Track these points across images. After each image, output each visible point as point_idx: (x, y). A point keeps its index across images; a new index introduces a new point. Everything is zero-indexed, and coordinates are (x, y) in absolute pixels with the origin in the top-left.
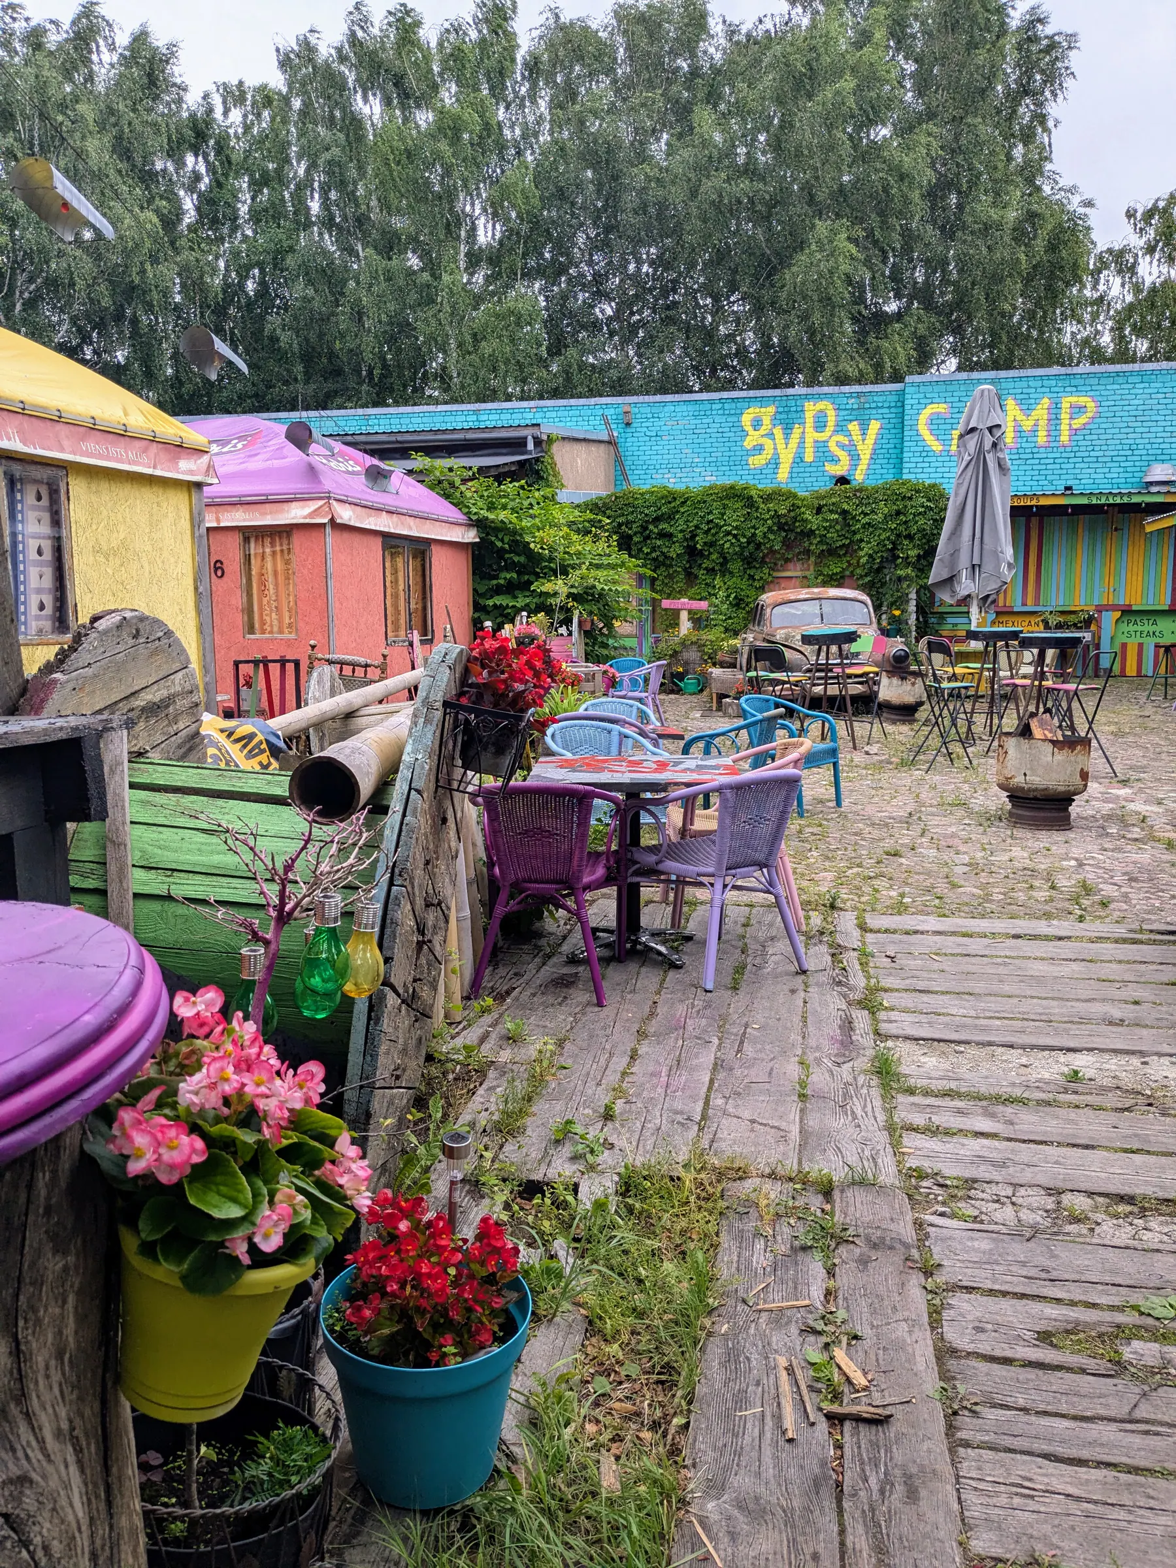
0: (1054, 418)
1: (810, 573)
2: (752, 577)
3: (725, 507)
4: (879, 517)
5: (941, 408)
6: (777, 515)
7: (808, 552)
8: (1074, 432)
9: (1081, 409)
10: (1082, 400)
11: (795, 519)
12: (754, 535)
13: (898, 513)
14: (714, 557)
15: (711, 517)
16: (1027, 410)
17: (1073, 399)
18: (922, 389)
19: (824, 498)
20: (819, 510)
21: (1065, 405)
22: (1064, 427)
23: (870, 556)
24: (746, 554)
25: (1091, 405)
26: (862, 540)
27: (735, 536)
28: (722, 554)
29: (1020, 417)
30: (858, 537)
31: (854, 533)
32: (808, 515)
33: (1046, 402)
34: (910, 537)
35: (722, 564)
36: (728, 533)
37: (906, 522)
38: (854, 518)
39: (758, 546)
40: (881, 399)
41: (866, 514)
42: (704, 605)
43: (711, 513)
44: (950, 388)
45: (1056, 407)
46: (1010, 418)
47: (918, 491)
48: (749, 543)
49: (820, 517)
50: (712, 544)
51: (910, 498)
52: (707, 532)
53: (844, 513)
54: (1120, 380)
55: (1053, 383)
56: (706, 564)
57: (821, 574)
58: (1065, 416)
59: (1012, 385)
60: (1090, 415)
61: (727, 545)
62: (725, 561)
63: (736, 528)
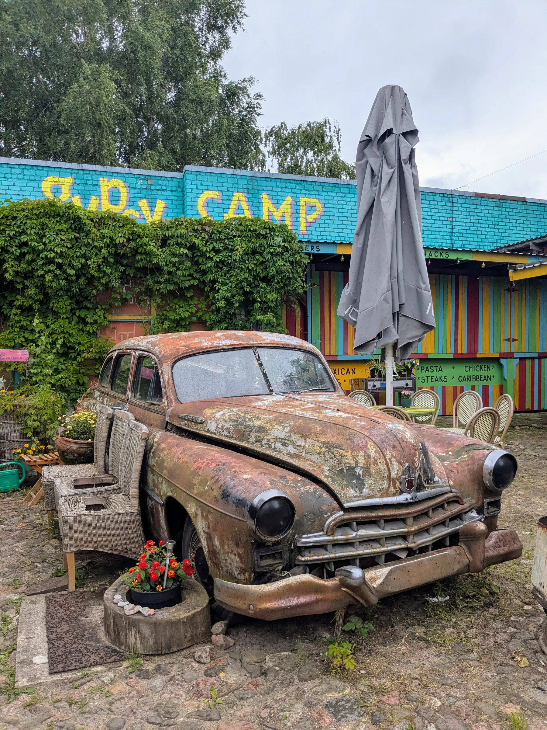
0: (295, 213)
1: (153, 317)
2: (82, 321)
3: (43, 227)
4: (237, 255)
5: (215, 195)
6: (112, 243)
7: (149, 292)
8: (309, 224)
9: (311, 208)
10: (313, 201)
11: (135, 252)
12: (85, 266)
13: (254, 252)
14: (32, 291)
15: (24, 238)
16: (277, 204)
17: (307, 200)
18: (199, 177)
19: (168, 229)
20: (164, 243)
21: (302, 204)
22: (302, 220)
23: (227, 300)
24: (75, 290)
25: (319, 205)
26: (215, 281)
27: (59, 266)
28: (42, 288)
29: (272, 209)
30: (210, 277)
31: (204, 272)
32: (152, 247)
33: (289, 199)
34: (267, 280)
35: (41, 303)
36: (50, 261)
37: (263, 263)
38: (203, 255)
39: (91, 281)
40: (165, 183)
41: (217, 252)
42: (22, 355)
43: (24, 232)
44: (220, 179)
45: (295, 205)
46: (265, 209)
47: (272, 229)
48: (78, 276)
49: (167, 250)
50: (28, 275)
51: (265, 237)
52: (19, 258)
53: (192, 247)
54: (336, 190)
55: (293, 186)
56: (20, 301)
57: (167, 318)
58: (302, 212)
59: (265, 183)
60: (318, 212)
61: (48, 277)
62: (47, 298)
63: (61, 255)
